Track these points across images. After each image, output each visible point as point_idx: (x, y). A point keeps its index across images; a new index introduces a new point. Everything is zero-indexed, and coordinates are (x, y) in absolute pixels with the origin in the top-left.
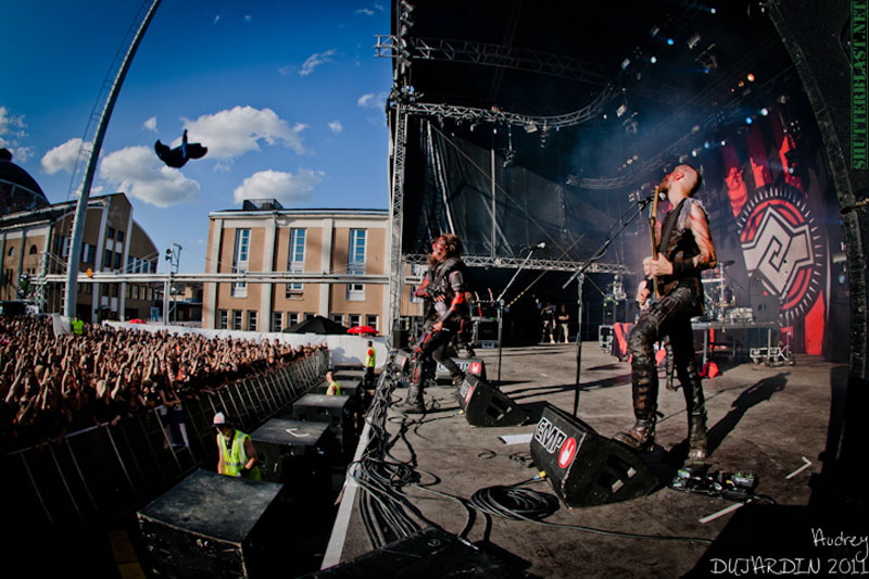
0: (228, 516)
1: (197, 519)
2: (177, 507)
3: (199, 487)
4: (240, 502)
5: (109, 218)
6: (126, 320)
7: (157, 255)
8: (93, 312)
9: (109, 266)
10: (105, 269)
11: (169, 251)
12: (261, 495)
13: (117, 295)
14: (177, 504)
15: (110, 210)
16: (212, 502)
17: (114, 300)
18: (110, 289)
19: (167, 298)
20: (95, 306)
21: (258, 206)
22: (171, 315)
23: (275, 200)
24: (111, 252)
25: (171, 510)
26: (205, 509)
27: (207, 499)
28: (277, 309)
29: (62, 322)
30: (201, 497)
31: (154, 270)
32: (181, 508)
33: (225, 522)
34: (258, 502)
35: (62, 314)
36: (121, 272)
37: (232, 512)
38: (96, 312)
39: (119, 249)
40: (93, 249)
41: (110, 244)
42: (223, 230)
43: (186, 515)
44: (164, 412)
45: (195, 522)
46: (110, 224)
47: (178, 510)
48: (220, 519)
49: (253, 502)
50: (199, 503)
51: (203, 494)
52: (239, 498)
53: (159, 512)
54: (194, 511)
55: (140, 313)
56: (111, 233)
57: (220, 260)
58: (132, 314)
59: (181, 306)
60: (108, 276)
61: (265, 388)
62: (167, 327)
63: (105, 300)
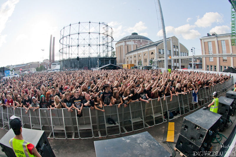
0: (207, 122)
1: (199, 121)
2: (195, 117)
3: (202, 113)
4: (211, 118)
5: (172, 43)
6: (181, 69)
7: (188, 51)
8: (172, 67)
9: (175, 55)
10: (174, 56)
11: (192, 49)
12: (216, 117)
13: (178, 62)
14: (195, 116)
15: (172, 41)
16: (204, 117)
17: (178, 64)
18: (176, 61)
19: (193, 63)
20: (172, 65)
21: (211, 35)
22: (194, 67)
23: (215, 33)
24: (175, 51)
25: (193, 118)
26: (202, 119)
27: (203, 116)
28: (221, 65)
29: (164, 70)
30: (202, 116)
31: (188, 55)
32: (196, 117)
33: (206, 123)
34: (215, 119)
35: (164, 68)
36: (179, 56)
37: (208, 121)
38: (173, 67)
39: (177, 50)
40: (170, 51)
41: (174, 50)
42: (204, 42)
43: (197, 120)
44: (193, 92)
45: (199, 122)
46: (173, 44)
47: (195, 118)
48: (205, 122)
49: (214, 119)
50: (201, 117)
51: (202, 115)
52: (211, 117)
53: (190, 118)
54: (199, 119)
55: (185, 67)
56: (174, 46)
57: (205, 51)
58: (183, 67)
59: (197, 65)
60: (176, 57)
61: (219, 88)
62: (193, 70)
63: (175, 64)
